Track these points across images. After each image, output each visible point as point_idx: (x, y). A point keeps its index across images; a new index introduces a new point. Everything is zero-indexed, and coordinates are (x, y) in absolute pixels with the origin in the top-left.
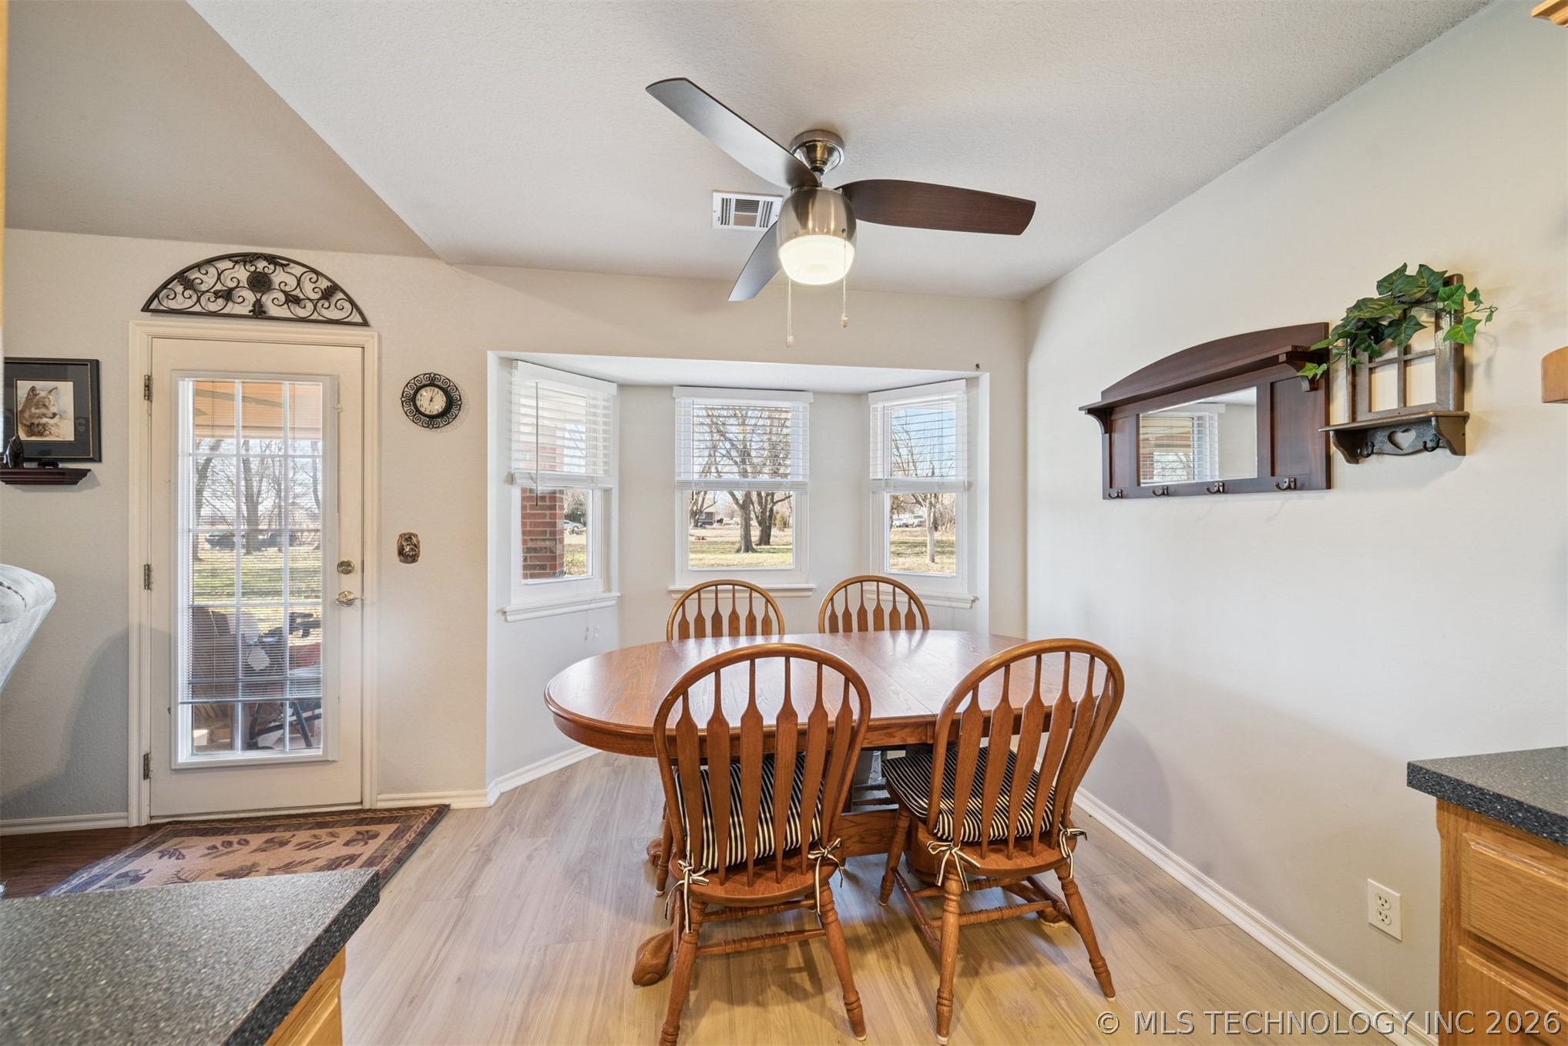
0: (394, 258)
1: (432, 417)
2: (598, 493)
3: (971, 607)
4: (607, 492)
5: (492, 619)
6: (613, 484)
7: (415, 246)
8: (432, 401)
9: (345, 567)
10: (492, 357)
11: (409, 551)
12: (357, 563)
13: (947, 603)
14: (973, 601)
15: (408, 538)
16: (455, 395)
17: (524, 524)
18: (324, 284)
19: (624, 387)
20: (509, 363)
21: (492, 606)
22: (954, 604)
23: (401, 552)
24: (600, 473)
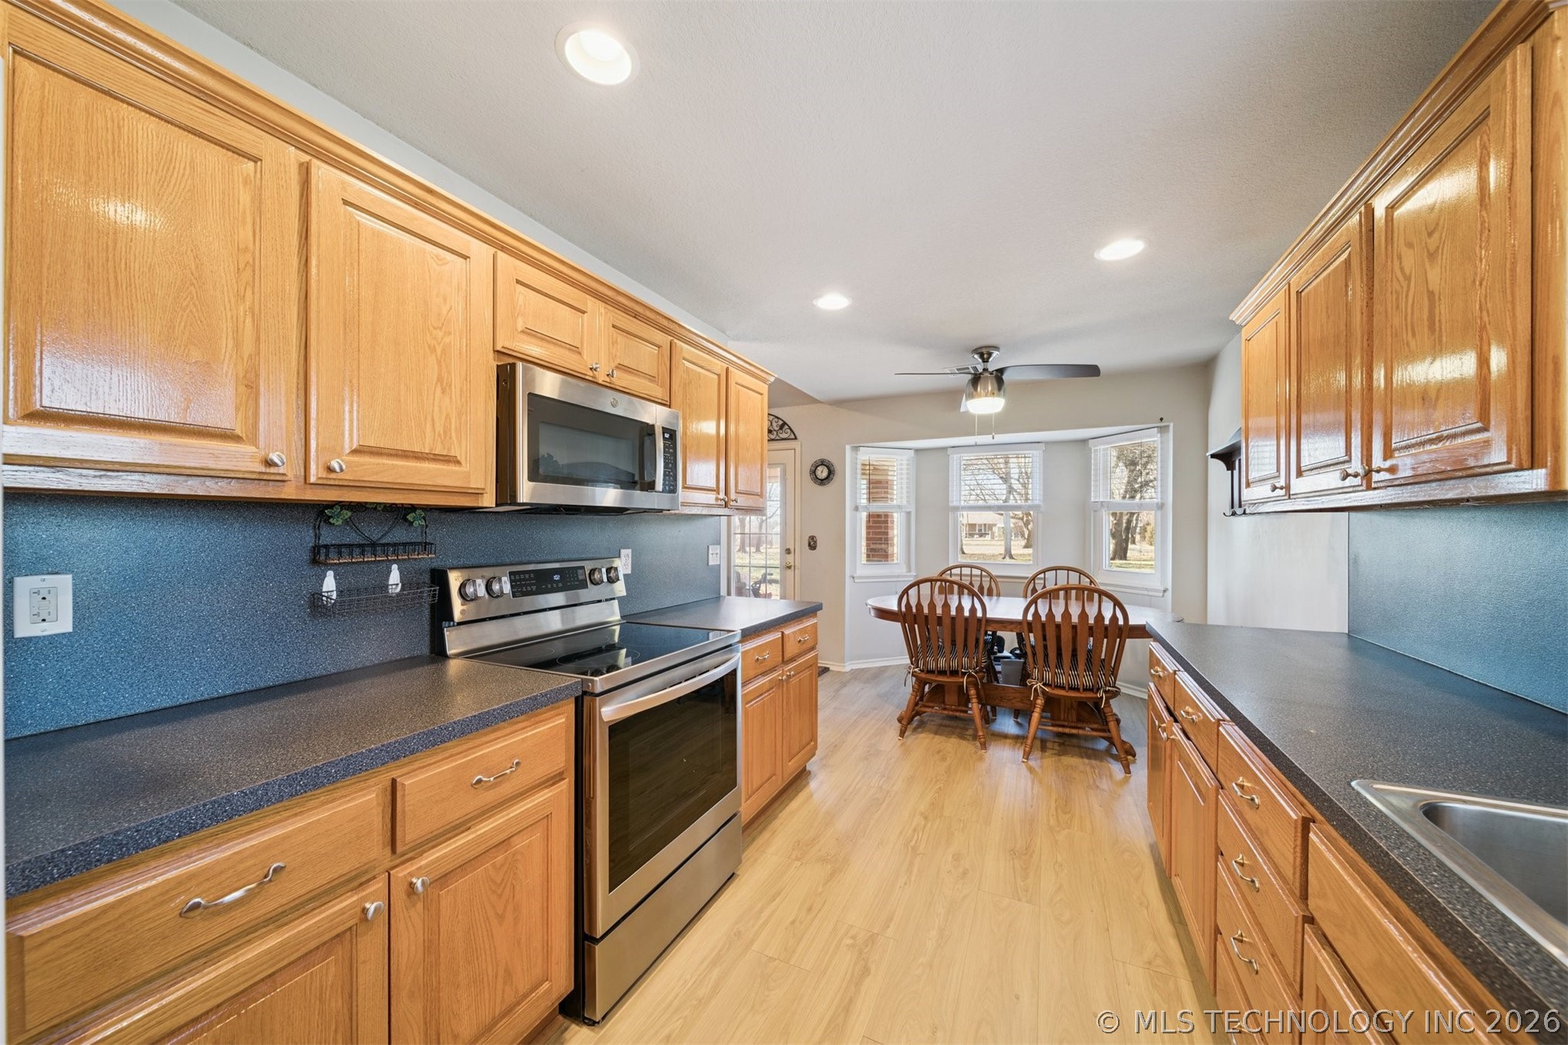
0: (807, 406)
1: (822, 480)
2: (903, 514)
3: (1163, 596)
4: (909, 513)
5: (848, 581)
6: (912, 509)
7: (814, 401)
8: (822, 472)
9: (788, 551)
10: (848, 447)
11: (812, 544)
12: (792, 550)
13: (1146, 593)
14: (1165, 591)
15: (812, 538)
16: (832, 468)
17: (868, 533)
18: (781, 422)
19: (917, 451)
20: (856, 449)
21: (848, 573)
22: (1151, 593)
23: (809, 545)
24: (905, 502)
